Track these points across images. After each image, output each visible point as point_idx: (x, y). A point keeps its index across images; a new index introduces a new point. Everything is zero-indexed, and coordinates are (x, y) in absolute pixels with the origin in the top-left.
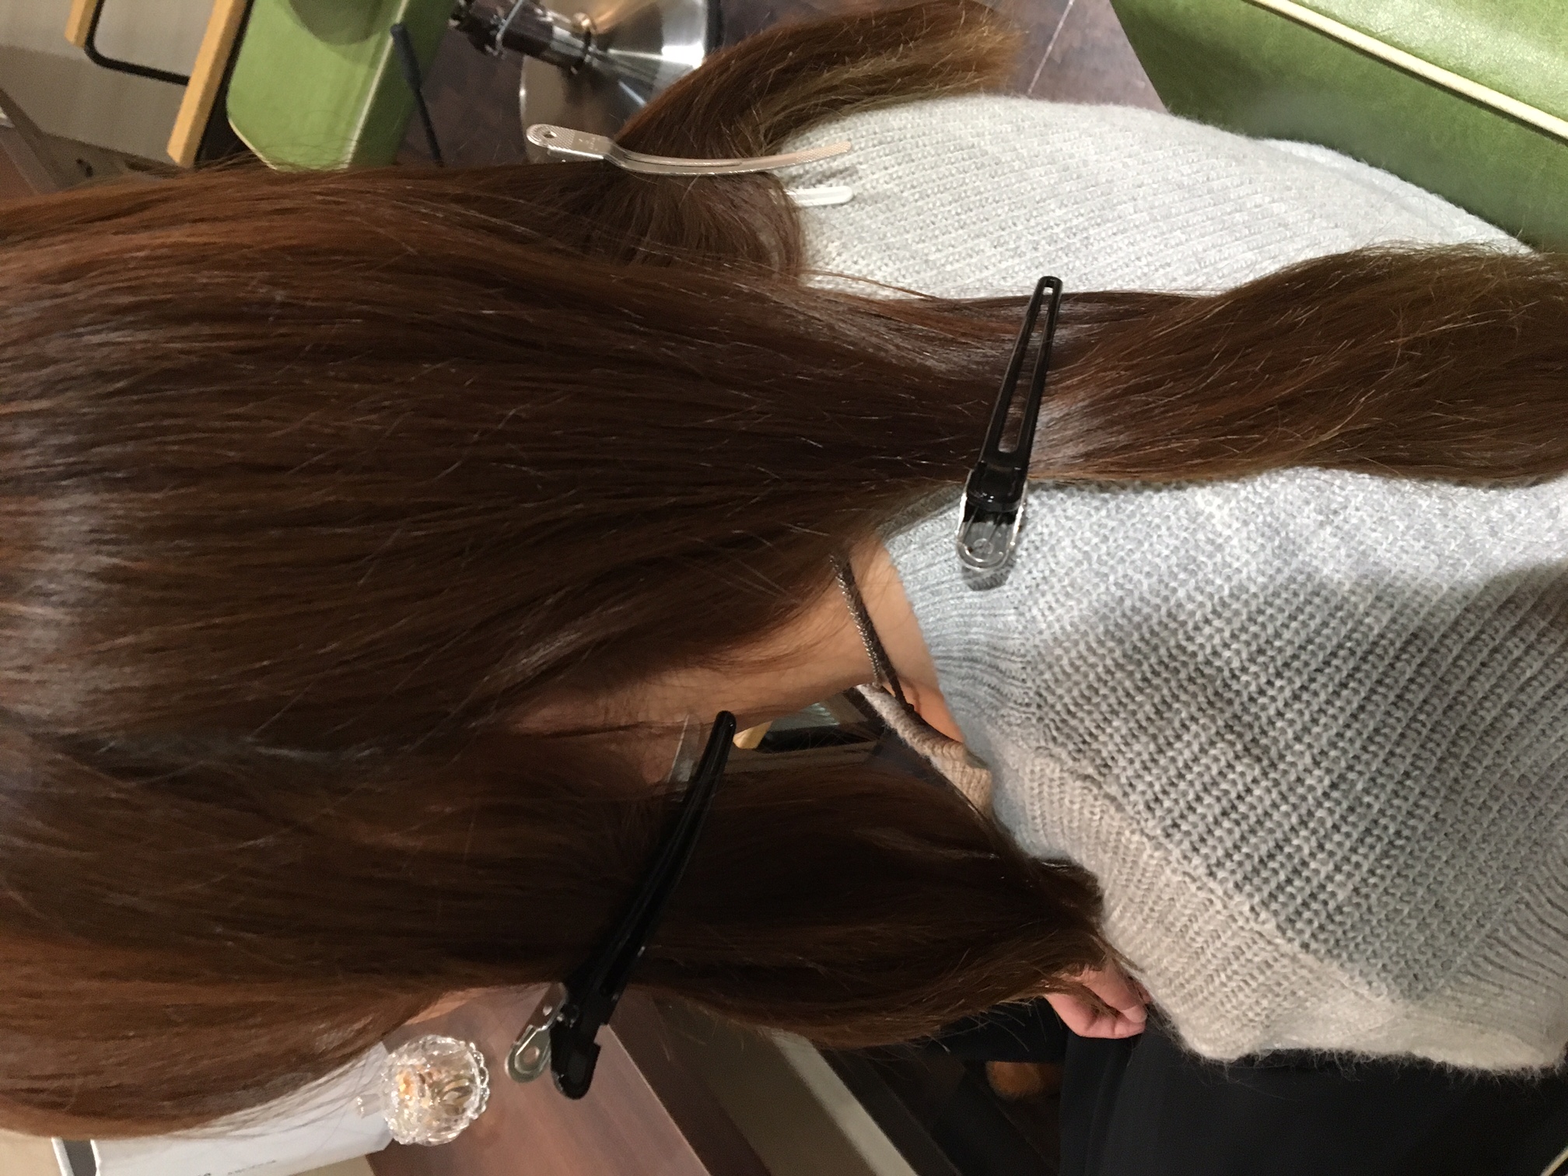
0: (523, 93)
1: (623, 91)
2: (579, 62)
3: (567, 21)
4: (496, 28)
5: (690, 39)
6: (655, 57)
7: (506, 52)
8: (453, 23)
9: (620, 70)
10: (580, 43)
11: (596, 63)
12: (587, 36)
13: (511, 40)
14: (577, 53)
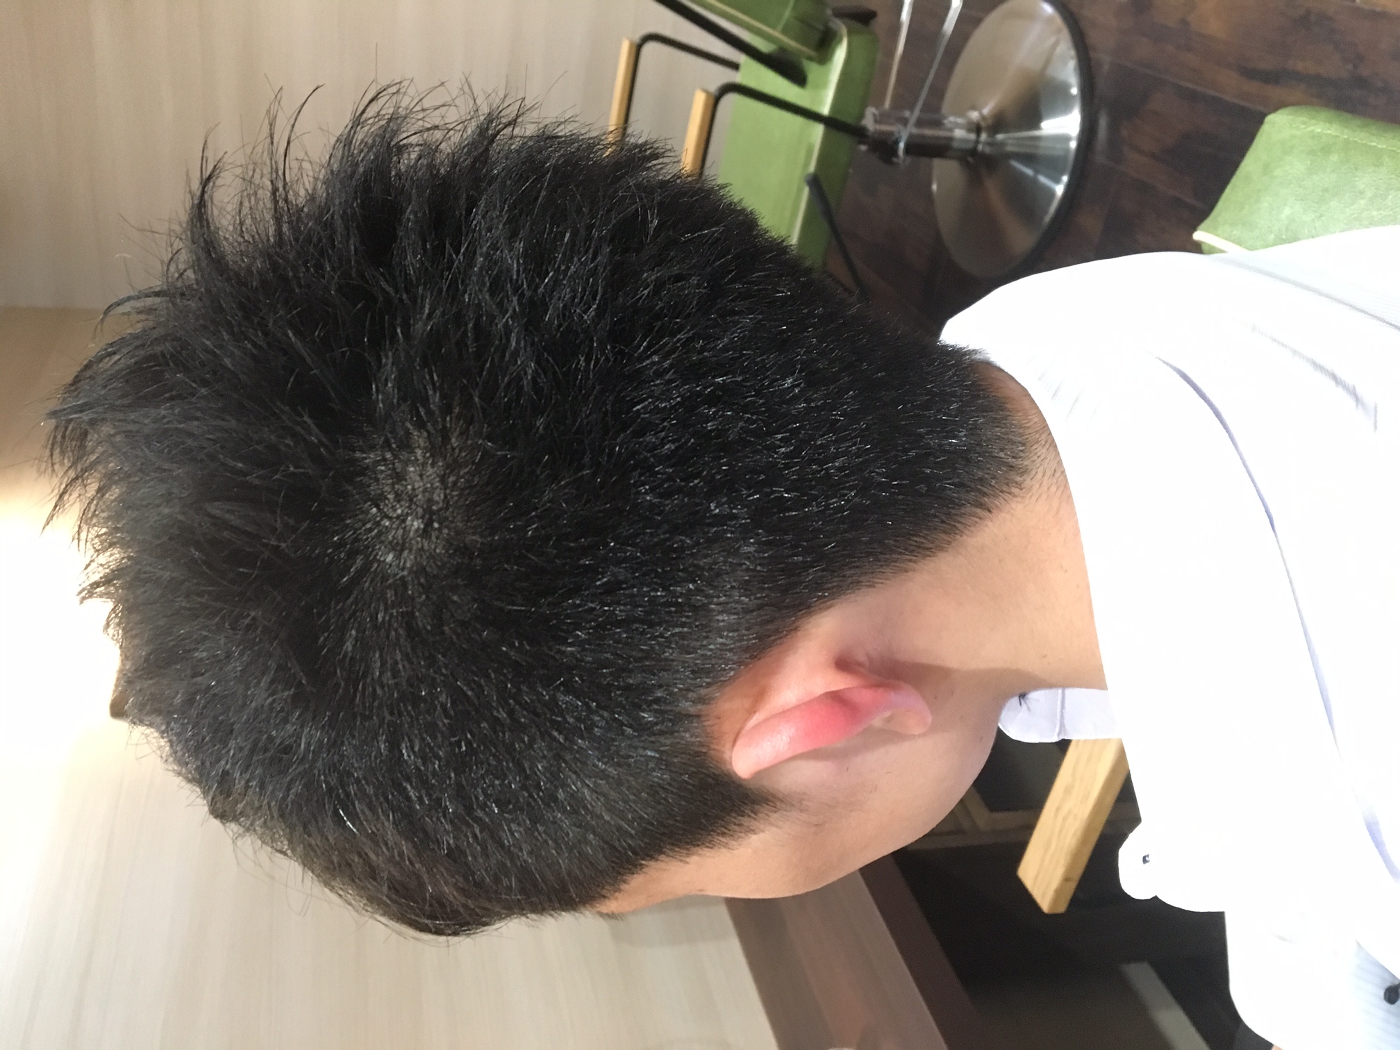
0: (934, 187)
1: (1015, 169)
2: (973, 152)
3: (960, 120)
4: (897, 142)
5: (1067, 109)
6: (1036, 133)
7: (909, 160)
8: (863, 148)
9: (1009, 149)
10: (973, 136)
11: (988, 150)
12: (978, 129)
13: (912, 148)
14: (970, 146)
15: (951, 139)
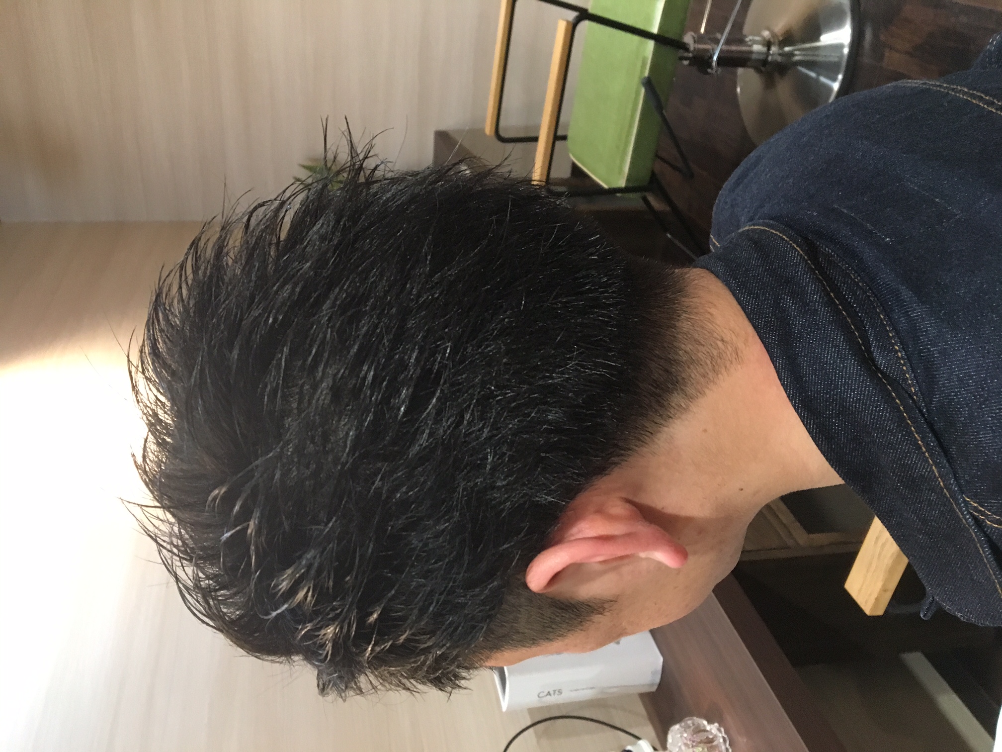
0: (738, 90)
1: (801, 73)
2: (765, 61)
3: (757, 38)
4: (711, 57)
6: (817, 44)
10: (765, 49)
11: (779, 59)
12: (769, 44)
13: (722, 61)
14: (763, 57)
15: (751, 52)
